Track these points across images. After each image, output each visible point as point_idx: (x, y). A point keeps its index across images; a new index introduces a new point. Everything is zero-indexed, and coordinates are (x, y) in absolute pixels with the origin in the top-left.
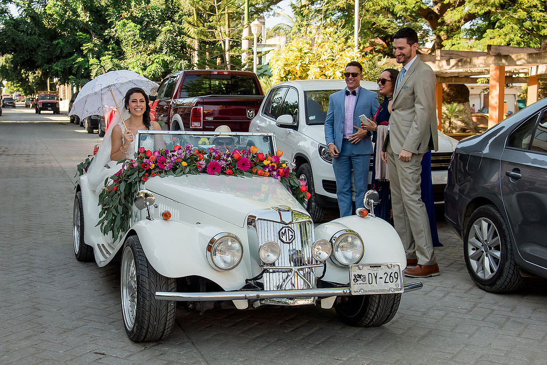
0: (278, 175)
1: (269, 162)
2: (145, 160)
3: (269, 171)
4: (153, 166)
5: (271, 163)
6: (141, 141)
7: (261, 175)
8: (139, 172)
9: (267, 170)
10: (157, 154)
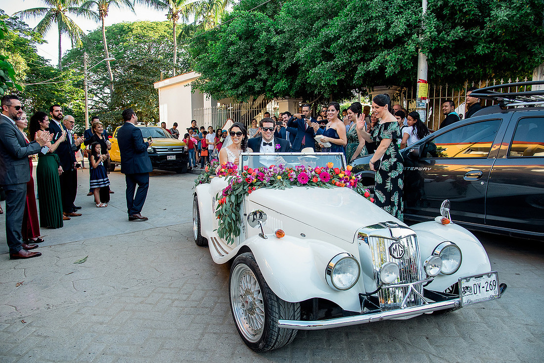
0: (350, 185)
1: (343, 175)
2: (248, 176)
3: (345, 182)
4: (255, 180)
5: (345, 176)
6: (244, 161)
7: (339, 186)
8: (244, 186)
9: (343, 181)
10: (257, 171)
